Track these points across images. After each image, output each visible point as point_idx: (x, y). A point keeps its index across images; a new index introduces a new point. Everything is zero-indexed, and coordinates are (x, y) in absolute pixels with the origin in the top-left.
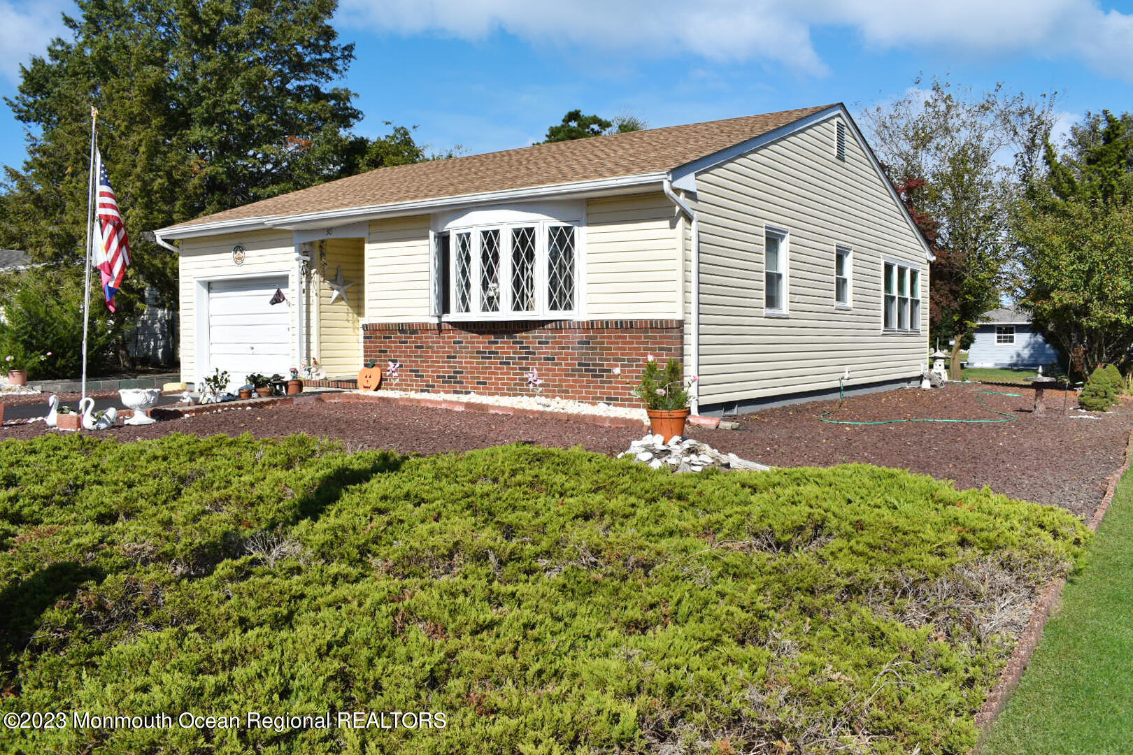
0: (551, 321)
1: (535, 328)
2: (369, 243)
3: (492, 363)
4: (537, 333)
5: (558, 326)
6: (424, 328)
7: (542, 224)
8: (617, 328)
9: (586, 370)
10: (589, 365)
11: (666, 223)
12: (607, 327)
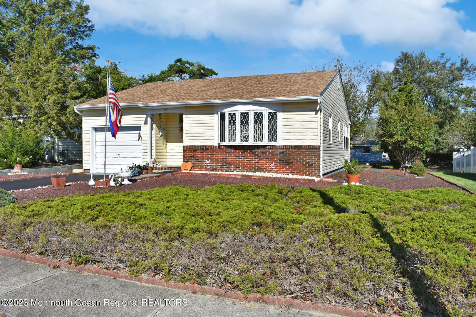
0: (268, 146)
1: (261, 148)
2: (186, 115)
3: (242, 160)
4: (262, 150)
5: (271, 147)
6: (212, 147)
7: (265, 111)
8: (295, 148)
9: (282, 163)
10: (283, 161)
11: (314, 113)
12: (291, 148)
